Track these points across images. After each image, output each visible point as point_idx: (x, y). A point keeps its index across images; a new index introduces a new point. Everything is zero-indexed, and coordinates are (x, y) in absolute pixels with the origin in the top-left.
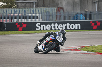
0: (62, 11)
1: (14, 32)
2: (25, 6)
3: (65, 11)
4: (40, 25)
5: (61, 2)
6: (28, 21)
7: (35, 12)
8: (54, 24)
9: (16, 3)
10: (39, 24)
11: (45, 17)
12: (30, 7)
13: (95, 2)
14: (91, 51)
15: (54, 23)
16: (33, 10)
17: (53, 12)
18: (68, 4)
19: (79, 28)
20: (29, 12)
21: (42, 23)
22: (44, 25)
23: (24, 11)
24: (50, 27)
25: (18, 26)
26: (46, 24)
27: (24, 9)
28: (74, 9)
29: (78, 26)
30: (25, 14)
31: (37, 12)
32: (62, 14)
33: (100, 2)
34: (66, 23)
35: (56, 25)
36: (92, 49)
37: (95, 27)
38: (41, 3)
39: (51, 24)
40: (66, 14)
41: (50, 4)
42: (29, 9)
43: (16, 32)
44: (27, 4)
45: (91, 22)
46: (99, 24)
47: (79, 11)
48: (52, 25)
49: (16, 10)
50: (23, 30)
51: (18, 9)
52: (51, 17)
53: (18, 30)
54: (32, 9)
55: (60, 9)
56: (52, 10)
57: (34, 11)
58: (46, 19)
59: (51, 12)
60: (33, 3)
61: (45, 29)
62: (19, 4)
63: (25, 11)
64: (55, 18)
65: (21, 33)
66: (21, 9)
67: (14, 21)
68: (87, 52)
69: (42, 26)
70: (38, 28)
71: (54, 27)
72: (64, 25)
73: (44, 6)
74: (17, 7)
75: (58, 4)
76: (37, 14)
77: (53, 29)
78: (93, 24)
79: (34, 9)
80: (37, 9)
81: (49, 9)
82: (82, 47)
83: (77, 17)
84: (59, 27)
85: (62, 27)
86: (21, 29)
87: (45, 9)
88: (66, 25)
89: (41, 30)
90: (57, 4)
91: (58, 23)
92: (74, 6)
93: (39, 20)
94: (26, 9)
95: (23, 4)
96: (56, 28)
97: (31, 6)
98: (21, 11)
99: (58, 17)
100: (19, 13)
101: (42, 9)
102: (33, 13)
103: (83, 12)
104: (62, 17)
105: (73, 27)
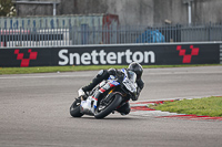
0: (115, 24)
1: (10, 69)
2: (34, 13)
3: (123, 23)
4: (67, 55)
5: (113, 4)
6: (42, 44)
7: (55, 25)
8: (98, 52)
9: (15, 5)
10: (66, 51)
11: (78, 37)
12: (46, 14)
13: (187, 4)
14: (179, 112)
15: (98, 49)
16: (52, 22)
17: (96, 25)
18: (128, 7)
19: (153, 60)
20: (43, 25)
21: (71, 50)
22: (77, 55)
23: (32, 23)
24: (89, 58)
25: (20, 56)
26: (81, 51)
27: (32, 20)
28: (141, 20)
29: (149, 56)
30: (35, 30)
31: (61, 24)
32: (115, 29)
33: (198, 4)
34: (123, 49)
35: (102, 53)
36: (179, 108)
37: (187, 58)
38: (70, 5)
39: (90, 53)
40: (123, 29)
41: (88, 9)
42: (44, 19)
43: (15, 69)
44: (40, 8)
45: (179, 48)
46: (196, 51)
47: (151, 24)
48: (94, 53)
49: (14, 21)
50: (30, 66)
51: (20, 20)
52: (91, 37)
53: (18, 65)
54: (49, 19)
55: (110, 18)
56: (94, 21)
57: (55, 23)
58: (80, 40)
59: (90, 25)
60: (52, 5)
61: (78, 62)
62: (23, 8)
63: (34, 23)
64: (100, 39)
65: (26, 73)
66: (26, 20)
67: (11, 45)
68: (168, 113)
69: (72, 56)
70: (63, 60)
71: (98, 58)
72: (120, 55)
73: (76, 11)
74: (18, 14)
75: (107, 8)
76: (60, 30)
77: (95, 62)
78: (182, 52)
79: (55, 19)
80: (61, 19)
81: (86, 20)
82: (158, 103)
83: (147, 36)
84: (109, 58)
85: (115, 57)
86: (26, 62)
87: (78, 18)
88: (123, 54)
89: (68, 64)
90: (105, 8)
91: (107, 50)
92: (141, 13)
93: (66, 43)
94: (37, 20)
95: (31, 9)
96: (103, 62)
97: (49, 12)
98: (26, 24)
99: (107, 37)
100: (22, 27)
101: (73, 19)
102: (53, 28)
103: (160, 25)
104: (115, 35)
105: (138, 57)
